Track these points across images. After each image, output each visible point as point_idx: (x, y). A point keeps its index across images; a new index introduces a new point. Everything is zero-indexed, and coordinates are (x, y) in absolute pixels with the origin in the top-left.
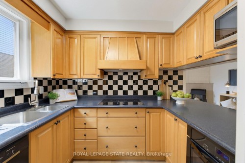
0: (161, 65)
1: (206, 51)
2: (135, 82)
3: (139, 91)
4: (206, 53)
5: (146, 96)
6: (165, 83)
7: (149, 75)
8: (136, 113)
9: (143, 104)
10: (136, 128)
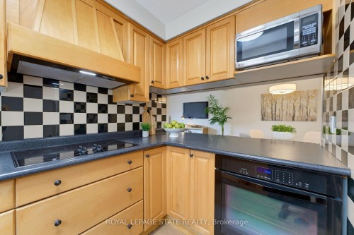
0: (153, 82)
1: (215, 72)
2: (103, 108)
3: (110, 125)
4: (213, 75)
5: (122, 132)
6: (148, 112)
7: (136, 94)
8: (130, 163)
9: (134, 145)
10: (130, 190)
